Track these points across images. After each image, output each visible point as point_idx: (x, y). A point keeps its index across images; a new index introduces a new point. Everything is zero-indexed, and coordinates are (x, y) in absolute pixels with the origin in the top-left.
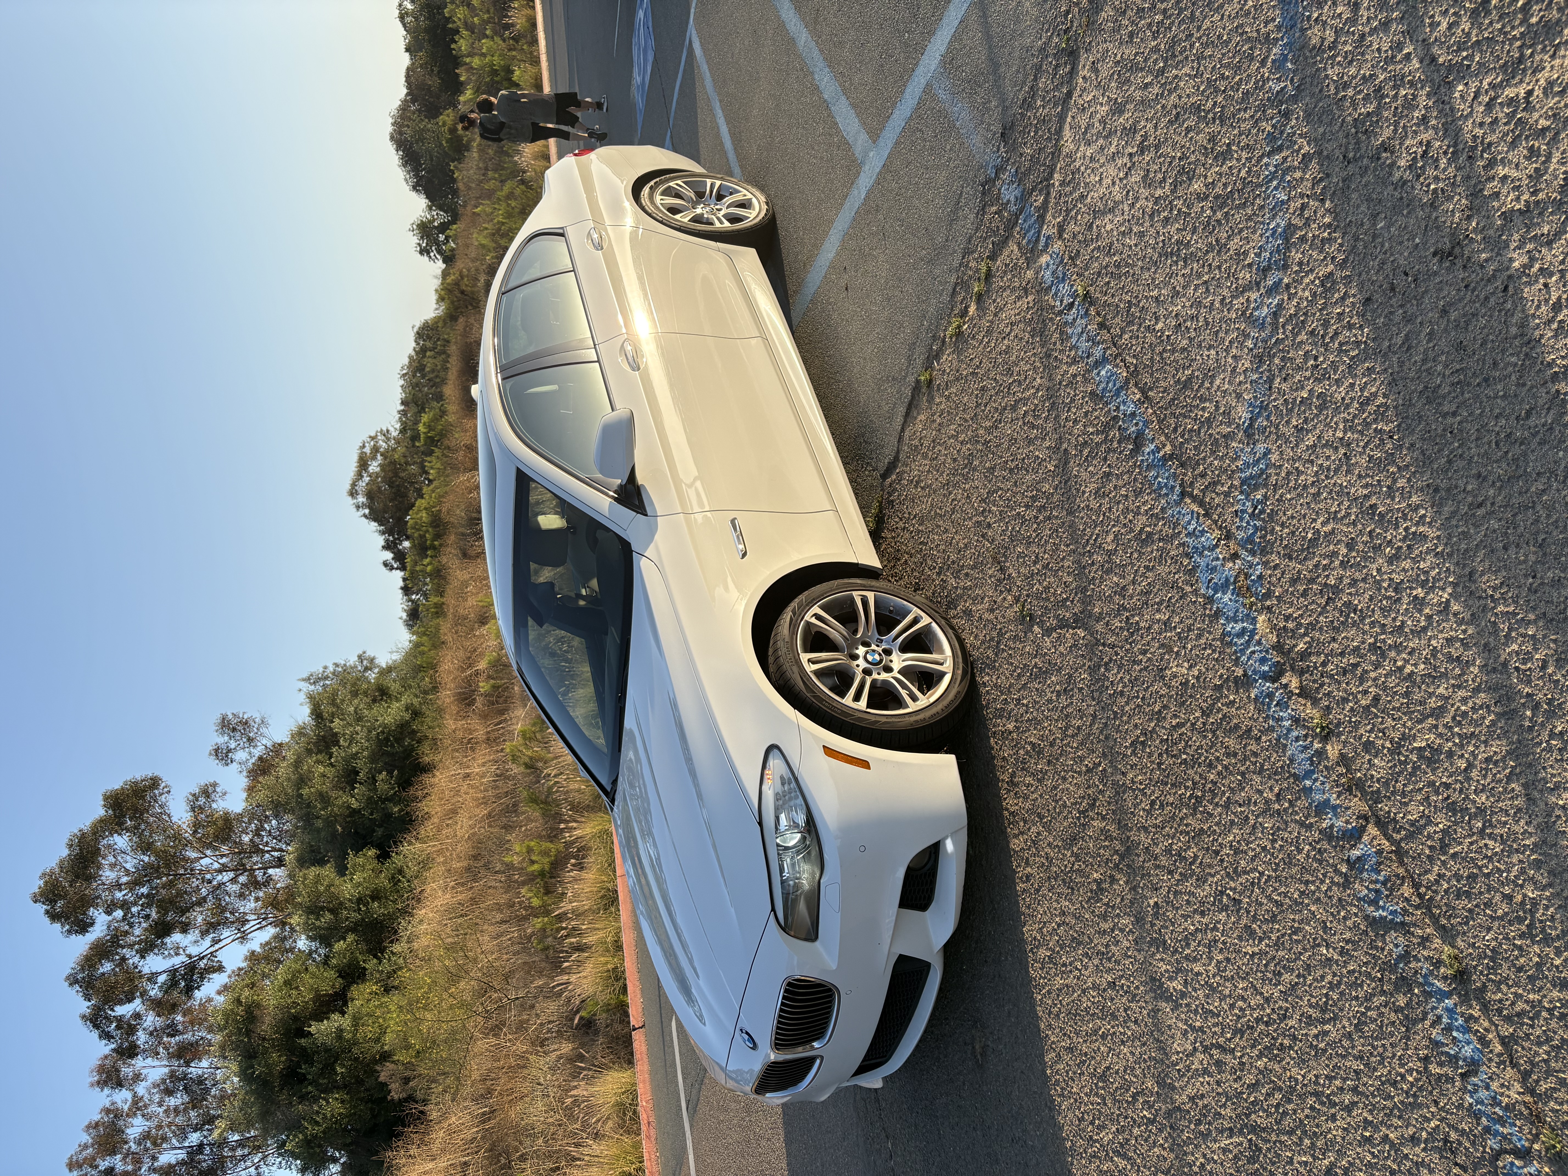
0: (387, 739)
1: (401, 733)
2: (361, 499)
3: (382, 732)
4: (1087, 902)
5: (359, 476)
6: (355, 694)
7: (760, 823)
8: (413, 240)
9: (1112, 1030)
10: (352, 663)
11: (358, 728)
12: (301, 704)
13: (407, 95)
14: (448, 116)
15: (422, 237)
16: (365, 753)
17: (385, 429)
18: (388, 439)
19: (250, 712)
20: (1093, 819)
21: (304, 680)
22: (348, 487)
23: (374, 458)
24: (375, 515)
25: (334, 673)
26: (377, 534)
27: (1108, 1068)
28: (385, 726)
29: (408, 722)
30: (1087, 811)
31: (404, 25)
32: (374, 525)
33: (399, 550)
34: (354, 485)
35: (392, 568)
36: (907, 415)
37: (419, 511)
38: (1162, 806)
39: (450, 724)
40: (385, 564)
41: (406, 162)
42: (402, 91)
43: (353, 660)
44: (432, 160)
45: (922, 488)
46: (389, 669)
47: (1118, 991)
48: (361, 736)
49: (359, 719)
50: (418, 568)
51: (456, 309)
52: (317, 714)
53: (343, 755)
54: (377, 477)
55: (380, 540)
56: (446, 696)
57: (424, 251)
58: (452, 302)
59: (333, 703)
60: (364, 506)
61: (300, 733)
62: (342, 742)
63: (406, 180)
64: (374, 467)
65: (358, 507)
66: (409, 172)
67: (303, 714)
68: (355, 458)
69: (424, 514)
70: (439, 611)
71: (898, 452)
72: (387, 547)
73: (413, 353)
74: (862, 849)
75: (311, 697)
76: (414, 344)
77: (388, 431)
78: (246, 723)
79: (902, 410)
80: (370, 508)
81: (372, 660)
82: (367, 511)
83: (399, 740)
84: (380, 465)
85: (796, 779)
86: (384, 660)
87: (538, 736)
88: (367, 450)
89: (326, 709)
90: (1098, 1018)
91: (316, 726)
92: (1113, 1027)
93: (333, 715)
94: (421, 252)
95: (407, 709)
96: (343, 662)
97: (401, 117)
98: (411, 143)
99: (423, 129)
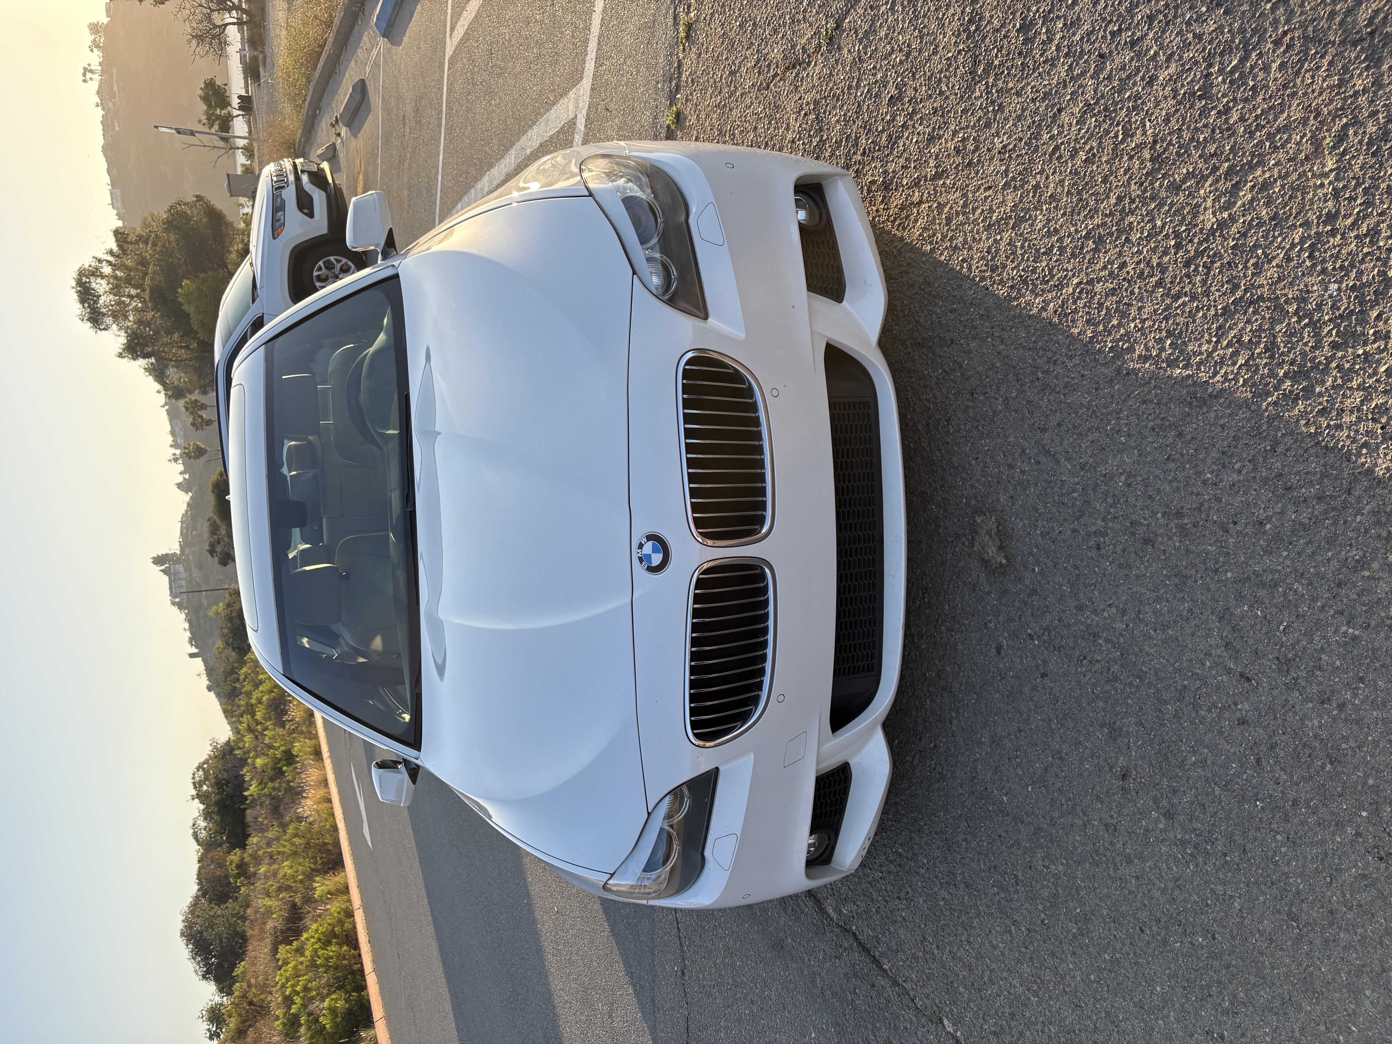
8: (204, 1027)
13: (199, 890)
15: (212, 1023)
31: (197, 839)
42: (193, 888)
57: (213, 1035)
63: (196, 971)
66: (198, 963)
94: (211, 1038)
97: (192, 912)
98: (200, 932)
99: (213, 916)
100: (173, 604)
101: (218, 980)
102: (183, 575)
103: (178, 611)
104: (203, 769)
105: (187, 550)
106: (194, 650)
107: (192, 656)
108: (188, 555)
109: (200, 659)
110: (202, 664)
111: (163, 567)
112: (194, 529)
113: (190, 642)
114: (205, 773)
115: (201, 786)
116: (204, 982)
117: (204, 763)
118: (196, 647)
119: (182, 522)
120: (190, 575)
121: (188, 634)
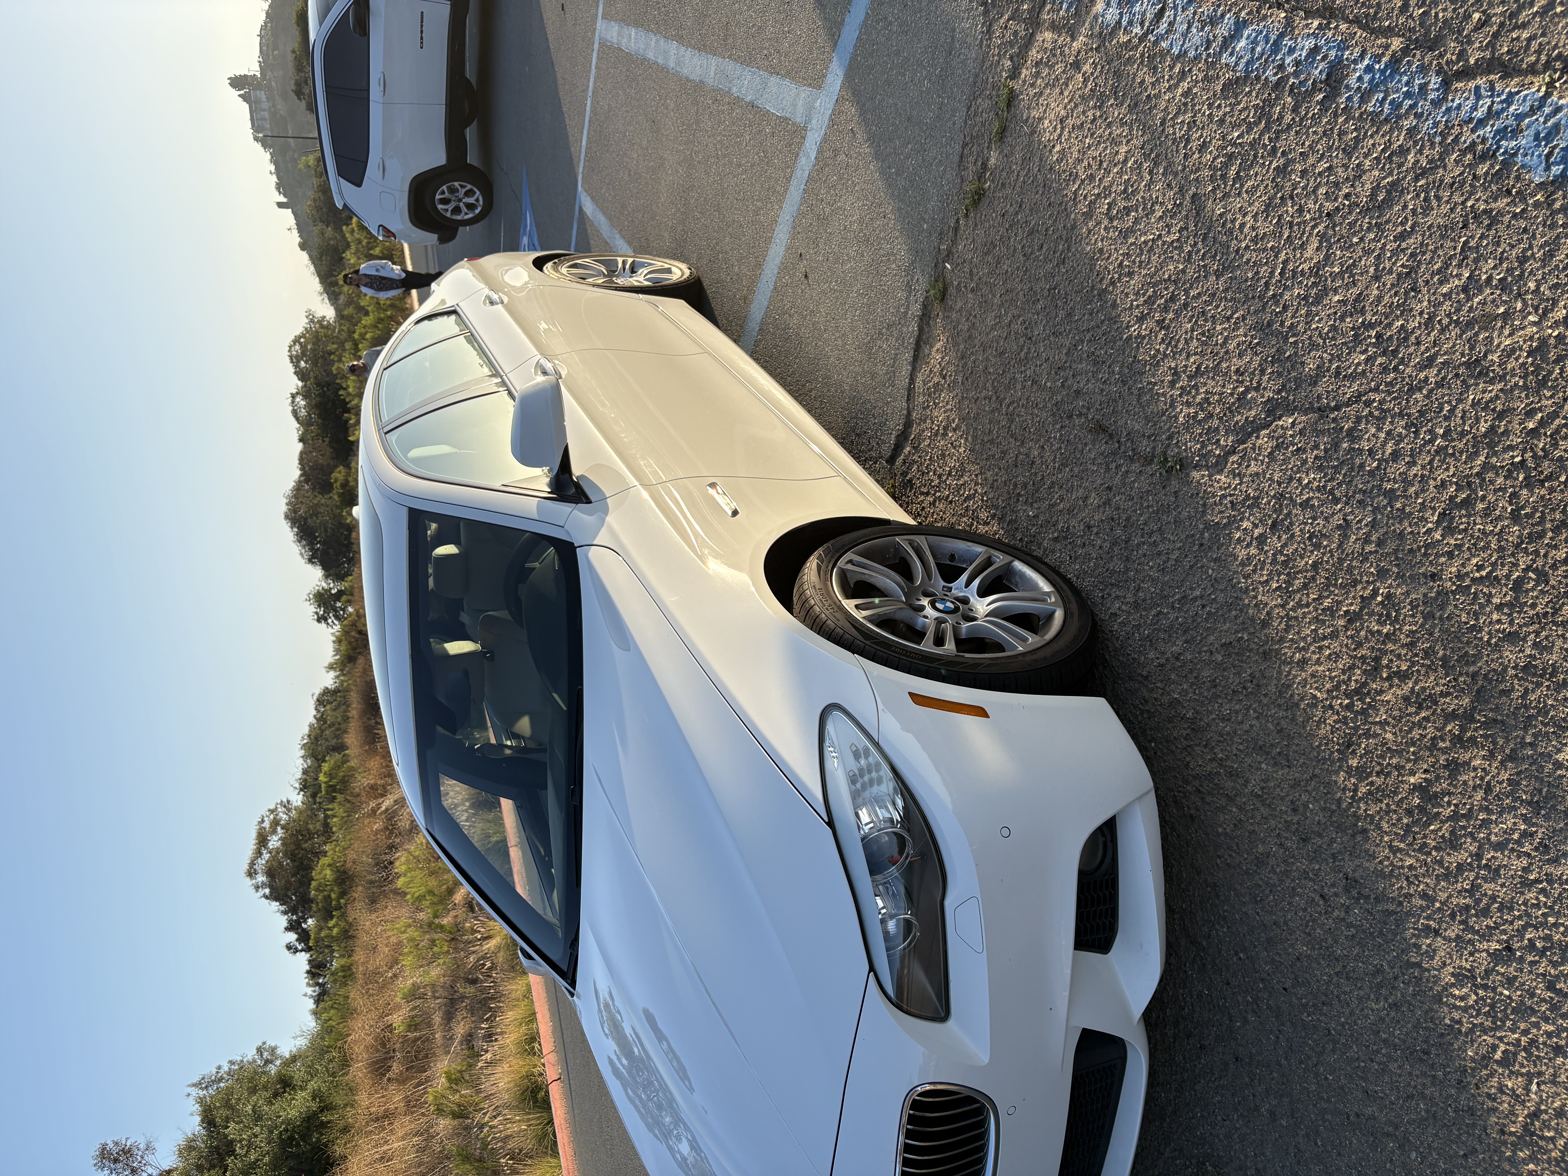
0: (291, 1138)
1: (308, 1128)
2: (261, 878)
3: (286, 1130)
4: (1403, 839)
5: (259, 853)
6: (253, 1091)
7: (830, 824)
8: (311, 609)
9: (1524, 1040)
10: (250, 1058)
11: (257, 1130)
12: (192, 1114)
13: (301, 475)
14: (340, 472)
15: (319, 606)
16: (267, 1159)
17: (285, 800)
18: (289, 810)
19: (135, 1138)
20: (1381, 692)
21: (194, 1085)
22: (246, 867)
23: (274, 832)
24: (276, 895)
25: (229, 1074)
26: (278, 914)
27: (1535, 1115)
28: (288, 1122)
29: (315, 1114)
30: (1365, 684)
31: (297, 419)
32: (275, 905)
33: (304, 930)
34: (252, 864)
35: (296, 951)
36: (916, 358)
37: (322, 870)
38: (1542, 577)
39: (363, 1098)
40: (289, 947)
41: (301, 538)
42: (295, 473)
43: (251, 1054)
44: (326, 531)
45: (954, 430)
46: (294, 1059)
47: (1521, 959)
48: (261, 1141)
49: (257, 1117)
50: (323, 934)
51: (354, 649)
52: (209, 1120)
53: (240, 1165)
54: (278, 853)
55: (283, 921)
56: (359, 1071)
57: (321, 619)
58: (350, 643)
59: (227, 1105)
60: (264, 885)
61: (189, 1147)
62: (238, 1150)
63: (301, 554)
64: (274, 842)
65: (257, 888)
66: (304, 547)
67: (193, 1125)
68: (254, 834)
69: (328, 872)
70: (347, 974)
71: (909, 414)
72: (291, 928)
73: (314, 721)
74: (1006, 832)
75: (201, 1101)
76: (314, 712)
77: (288, 802)
78: (129, 1150)
79: (908, 356)
80: (271, 887)
81: (273, 1050)
82: (267, 891)
83: (305, 1137)
84: (281, 839)
85: (877, 745)
86: (287, 1048)
87: (467, 1077)
88: (266, 824)
89: (220, 1115)
90: (1485, 1031)
91: (208, 1135)
92: (1525, 1032)
93: (227, 1119)
94: (319, 620)
95: (314, 1099)
96: (239, 1058)
97: (295, 496)
98: (306, 519)
99: (317, 505)
100: (256, 139)
101: (325, 567)
102: (265, 105)
103: (262, 149)
104: (300, 344)
105: (269, 74)
106: (283, 199)
107: (280, 205)
108: (270, 79)
109: (290, 210)
110: (292, 217)
111: (242, 92)
112: (275, 48)
113: (278, 189)
114: (301, 347)
115: (298, 362)
116: (310, 566)
117: (300, 337)
118: (285, 196)
119: (261, 36)
120: (274, 106)
121: (274, 179)
